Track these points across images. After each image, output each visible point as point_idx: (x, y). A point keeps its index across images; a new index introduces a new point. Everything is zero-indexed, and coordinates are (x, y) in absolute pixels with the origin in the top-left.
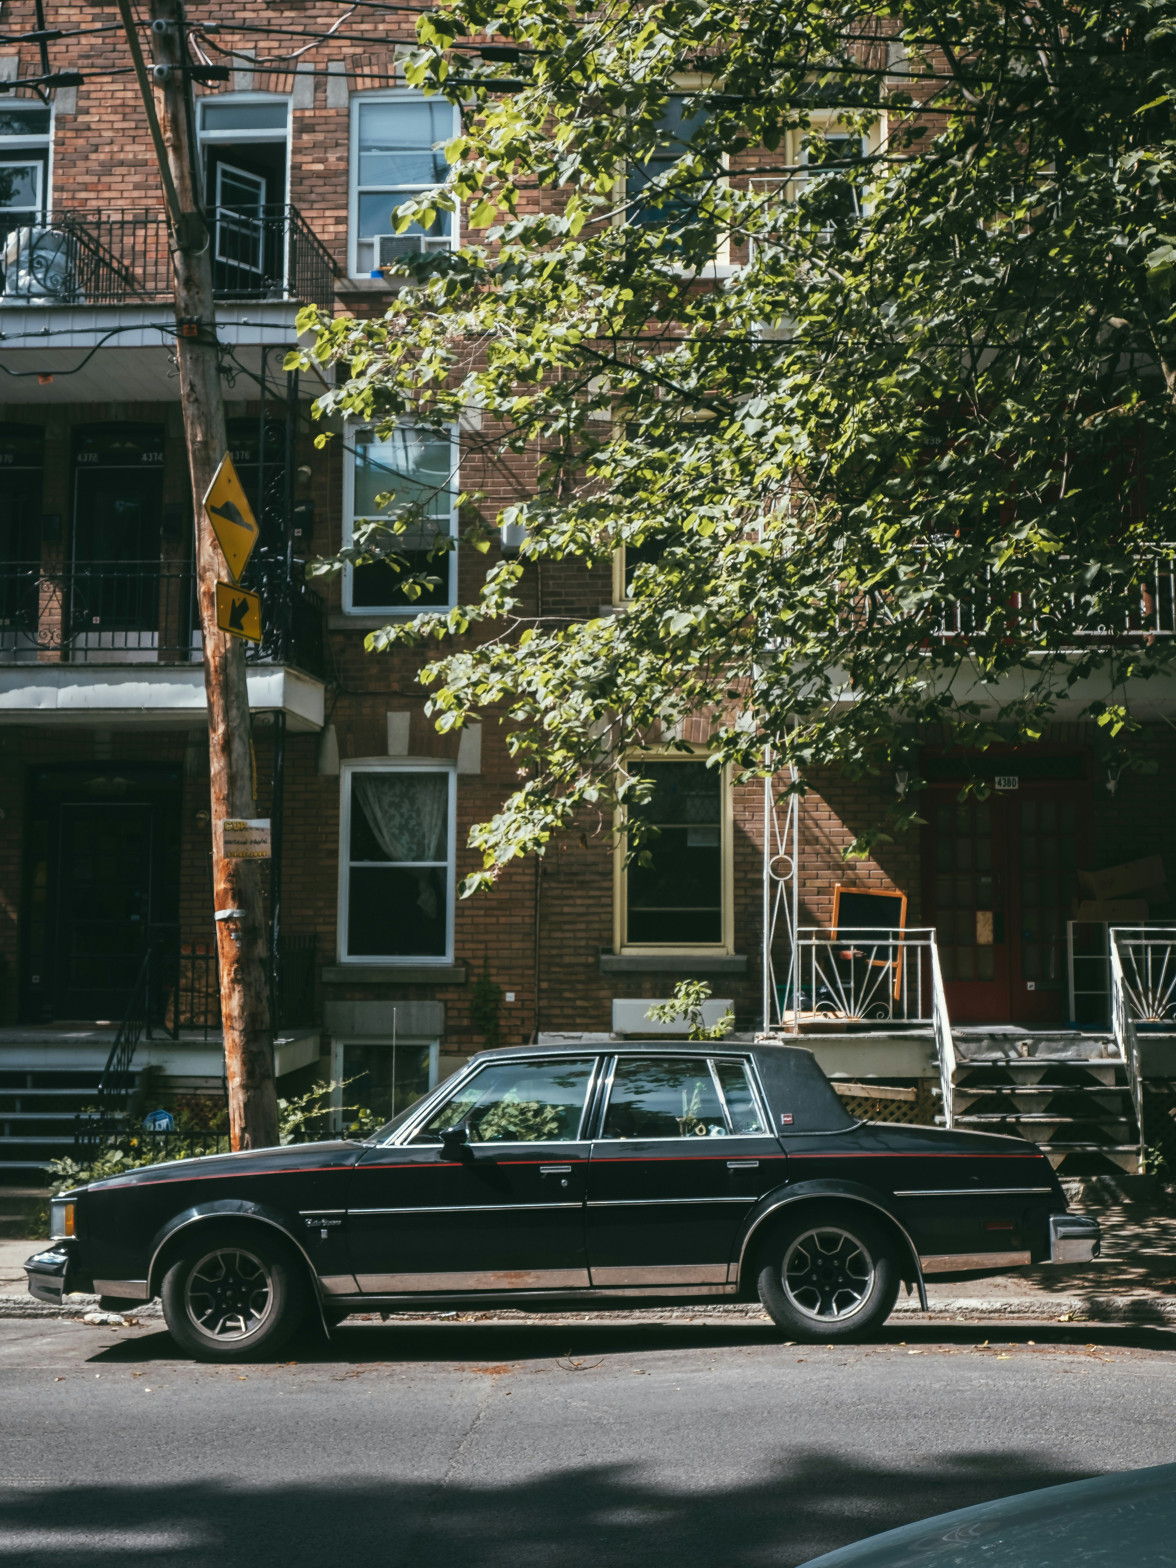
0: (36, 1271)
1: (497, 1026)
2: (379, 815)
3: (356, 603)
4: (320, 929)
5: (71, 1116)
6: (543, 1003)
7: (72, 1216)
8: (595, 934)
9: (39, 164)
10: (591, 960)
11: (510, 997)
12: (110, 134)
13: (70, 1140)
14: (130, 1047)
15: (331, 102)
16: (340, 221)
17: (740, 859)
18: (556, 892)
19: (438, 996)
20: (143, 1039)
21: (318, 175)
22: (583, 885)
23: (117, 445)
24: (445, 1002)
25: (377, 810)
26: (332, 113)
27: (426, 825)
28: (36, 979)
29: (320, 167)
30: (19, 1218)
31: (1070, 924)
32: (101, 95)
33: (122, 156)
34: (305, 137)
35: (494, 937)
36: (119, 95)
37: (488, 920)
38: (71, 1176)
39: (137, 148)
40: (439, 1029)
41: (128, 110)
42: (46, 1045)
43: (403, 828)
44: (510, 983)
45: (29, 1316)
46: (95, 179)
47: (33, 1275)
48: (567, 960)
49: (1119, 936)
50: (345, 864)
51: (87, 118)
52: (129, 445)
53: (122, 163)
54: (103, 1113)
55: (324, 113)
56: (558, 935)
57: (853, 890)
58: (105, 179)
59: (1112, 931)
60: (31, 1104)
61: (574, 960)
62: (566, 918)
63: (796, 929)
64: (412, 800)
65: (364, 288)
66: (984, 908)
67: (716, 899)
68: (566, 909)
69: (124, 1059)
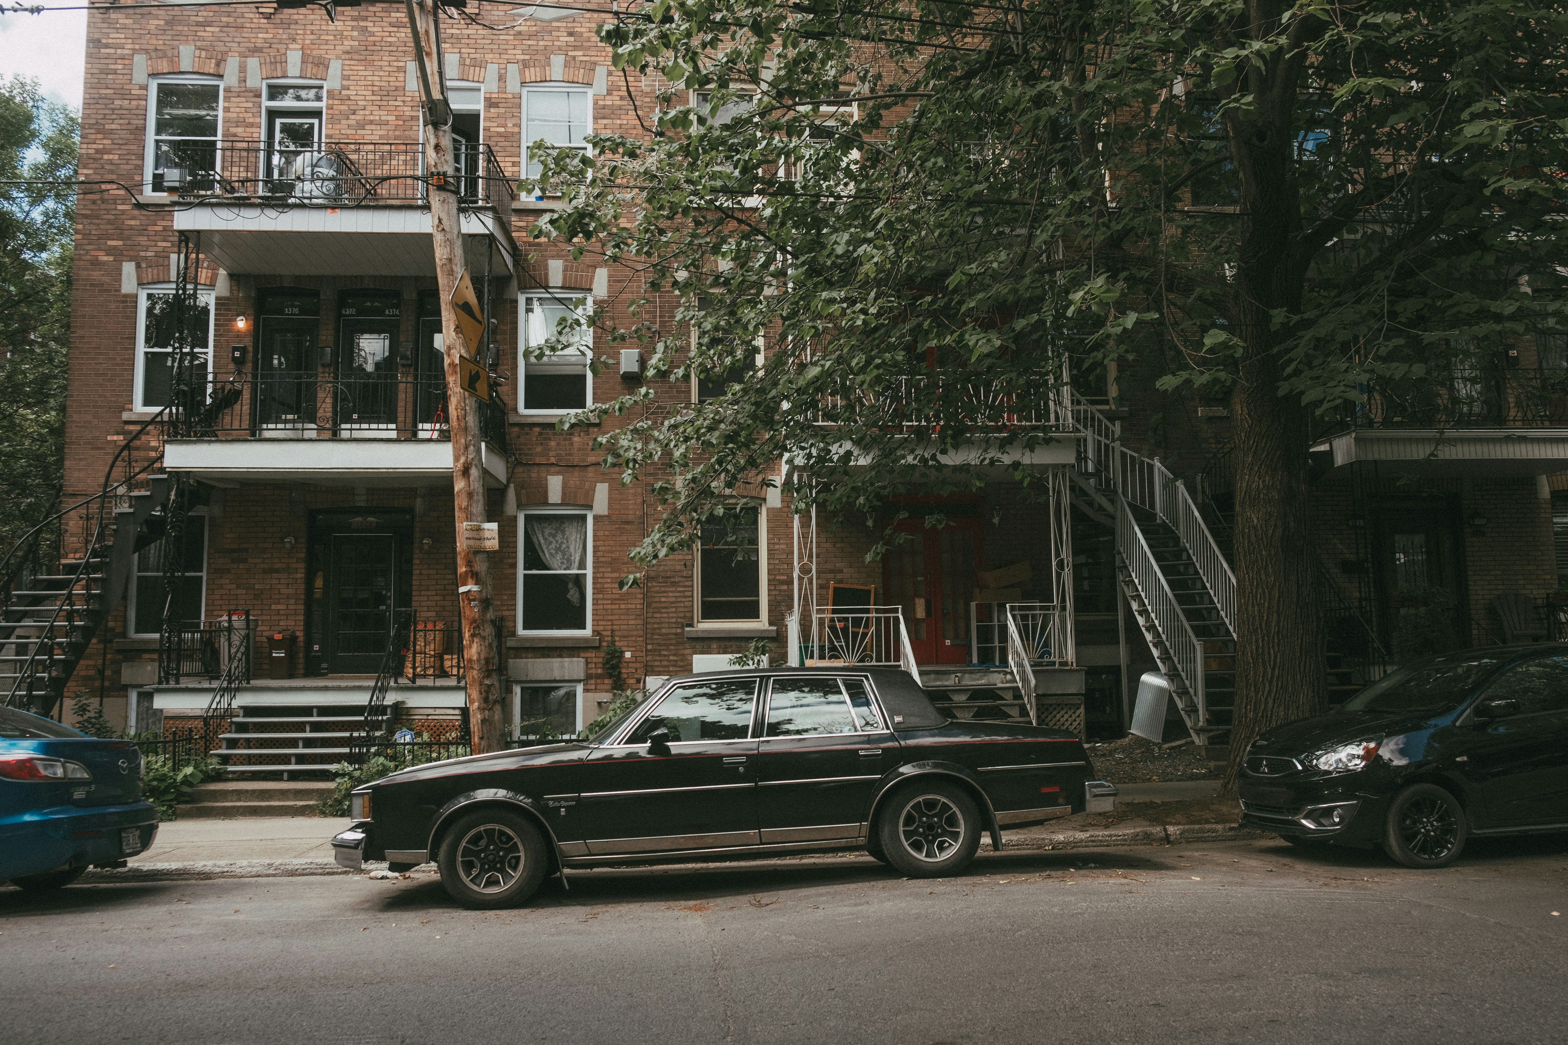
0: (340, 846)
1: (620, 673)
2: (542, 541)
3: (527, 407)
4: (506, 613)
5: (347, 734)
6: (649, 658)
7: (367, 804)
8: (681, 615)
9: (316, 122)
10: (679, 631)
11: (628, 655)
12: (364, 103)
13: (347, 750)
14: (384, 690)
15: (509, 89)
16: (514, 164)
17: (772, 567)
18: (657, 589)
19: (582, 655)
20: (392, 684)
21: (500, 135)
22: (674, 584)
23: (369, 304)
24: (587, 659)
25: (541, 538)
26: (510, 96)
27: (572, 548)
28: (316, 647)
29: (502, 130)
30: (311, 803)
31: (973, 605)
32: (357, 78)
33: (372, 118)
34: (492, 110)
35: (617, 617)
36: (369, 78)
37: (613, 607)
38: (348, 774)
39: (382, 113)
40: (582, 676)
41: (375, 88)
42: (326, 689)
43: (558, 549)
44: (628, 646)
45: (329, 874)
46: (354, 132)
47: (339, 849)
48: (664, 631)
49: (1012, 609)
50: (521, 572)
51: (348, 92)
52: (376, 304)
53: (371, 122)
54: (368, 732)
55: (504, 96)
56: (658, 615)
57: (841, 586)
58: (359, 132)
59: (1008, 606)
60: (316, 727)
61: (668, 631)
62: (663, 605)
63: (815, 608)
64: (563, 532)
65: (531, 207)
66: (920, 597)
67: (756, 592)
68: (663, 599)
69: (381, 697)
